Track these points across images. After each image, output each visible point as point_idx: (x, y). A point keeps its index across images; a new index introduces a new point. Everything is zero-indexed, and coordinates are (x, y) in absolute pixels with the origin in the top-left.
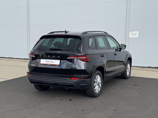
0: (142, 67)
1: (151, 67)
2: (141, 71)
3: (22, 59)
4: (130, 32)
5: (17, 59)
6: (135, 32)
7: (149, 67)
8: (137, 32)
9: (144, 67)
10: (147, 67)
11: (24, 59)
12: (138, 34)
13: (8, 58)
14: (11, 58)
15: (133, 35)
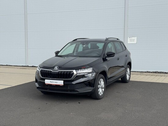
0: (141, 72)
1: (150, 72)
2: (140, 76)
3: (20, 66)
4: (128, 38)
5: (15, 66)
6: (133, 38)
7: (148, 72)
8: (135, 38)
9: (143, 72)
10: (145, 72)
11: (22, 66)
12: (136, 40)
13: (5, 65)
14: (9, 66)
15: (131, 40)
